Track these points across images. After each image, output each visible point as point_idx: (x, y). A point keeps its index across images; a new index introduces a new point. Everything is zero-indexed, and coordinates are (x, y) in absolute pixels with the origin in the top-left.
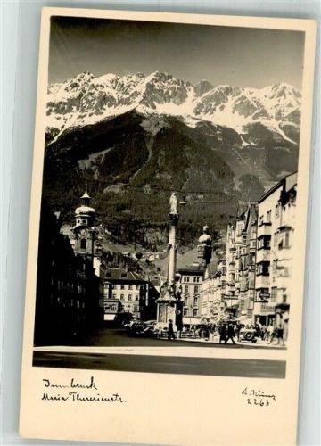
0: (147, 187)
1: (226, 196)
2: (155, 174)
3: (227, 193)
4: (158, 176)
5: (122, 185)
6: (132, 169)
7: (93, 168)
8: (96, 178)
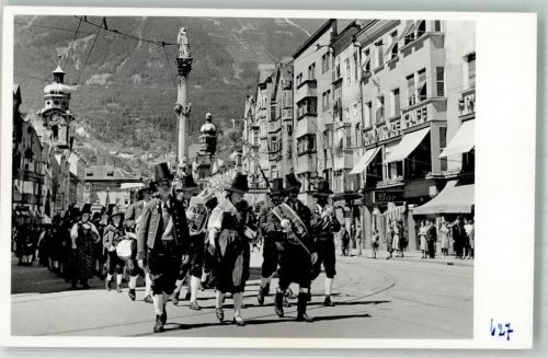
0: (137, 77)
1: (226, 85)
2: (145, 63)
3: (227, 82)
4: (149, 65)
5: (108, 75)
6: (119, 58)
7: (74, 57)
8: (77, 67)
